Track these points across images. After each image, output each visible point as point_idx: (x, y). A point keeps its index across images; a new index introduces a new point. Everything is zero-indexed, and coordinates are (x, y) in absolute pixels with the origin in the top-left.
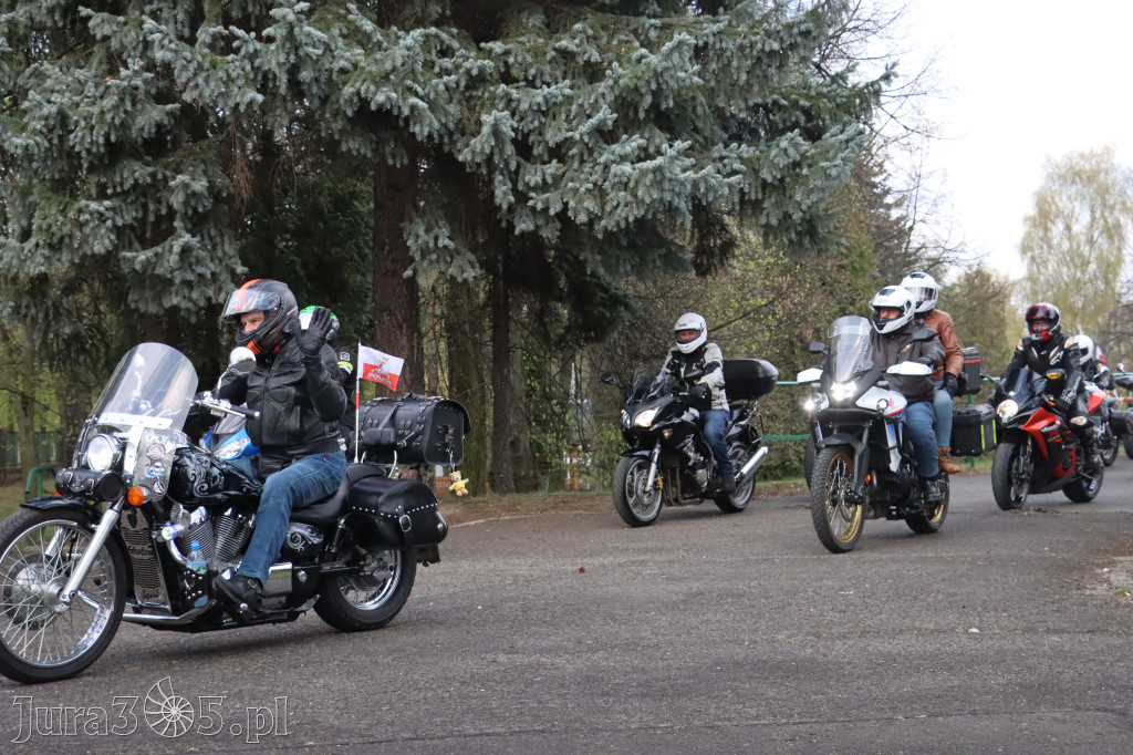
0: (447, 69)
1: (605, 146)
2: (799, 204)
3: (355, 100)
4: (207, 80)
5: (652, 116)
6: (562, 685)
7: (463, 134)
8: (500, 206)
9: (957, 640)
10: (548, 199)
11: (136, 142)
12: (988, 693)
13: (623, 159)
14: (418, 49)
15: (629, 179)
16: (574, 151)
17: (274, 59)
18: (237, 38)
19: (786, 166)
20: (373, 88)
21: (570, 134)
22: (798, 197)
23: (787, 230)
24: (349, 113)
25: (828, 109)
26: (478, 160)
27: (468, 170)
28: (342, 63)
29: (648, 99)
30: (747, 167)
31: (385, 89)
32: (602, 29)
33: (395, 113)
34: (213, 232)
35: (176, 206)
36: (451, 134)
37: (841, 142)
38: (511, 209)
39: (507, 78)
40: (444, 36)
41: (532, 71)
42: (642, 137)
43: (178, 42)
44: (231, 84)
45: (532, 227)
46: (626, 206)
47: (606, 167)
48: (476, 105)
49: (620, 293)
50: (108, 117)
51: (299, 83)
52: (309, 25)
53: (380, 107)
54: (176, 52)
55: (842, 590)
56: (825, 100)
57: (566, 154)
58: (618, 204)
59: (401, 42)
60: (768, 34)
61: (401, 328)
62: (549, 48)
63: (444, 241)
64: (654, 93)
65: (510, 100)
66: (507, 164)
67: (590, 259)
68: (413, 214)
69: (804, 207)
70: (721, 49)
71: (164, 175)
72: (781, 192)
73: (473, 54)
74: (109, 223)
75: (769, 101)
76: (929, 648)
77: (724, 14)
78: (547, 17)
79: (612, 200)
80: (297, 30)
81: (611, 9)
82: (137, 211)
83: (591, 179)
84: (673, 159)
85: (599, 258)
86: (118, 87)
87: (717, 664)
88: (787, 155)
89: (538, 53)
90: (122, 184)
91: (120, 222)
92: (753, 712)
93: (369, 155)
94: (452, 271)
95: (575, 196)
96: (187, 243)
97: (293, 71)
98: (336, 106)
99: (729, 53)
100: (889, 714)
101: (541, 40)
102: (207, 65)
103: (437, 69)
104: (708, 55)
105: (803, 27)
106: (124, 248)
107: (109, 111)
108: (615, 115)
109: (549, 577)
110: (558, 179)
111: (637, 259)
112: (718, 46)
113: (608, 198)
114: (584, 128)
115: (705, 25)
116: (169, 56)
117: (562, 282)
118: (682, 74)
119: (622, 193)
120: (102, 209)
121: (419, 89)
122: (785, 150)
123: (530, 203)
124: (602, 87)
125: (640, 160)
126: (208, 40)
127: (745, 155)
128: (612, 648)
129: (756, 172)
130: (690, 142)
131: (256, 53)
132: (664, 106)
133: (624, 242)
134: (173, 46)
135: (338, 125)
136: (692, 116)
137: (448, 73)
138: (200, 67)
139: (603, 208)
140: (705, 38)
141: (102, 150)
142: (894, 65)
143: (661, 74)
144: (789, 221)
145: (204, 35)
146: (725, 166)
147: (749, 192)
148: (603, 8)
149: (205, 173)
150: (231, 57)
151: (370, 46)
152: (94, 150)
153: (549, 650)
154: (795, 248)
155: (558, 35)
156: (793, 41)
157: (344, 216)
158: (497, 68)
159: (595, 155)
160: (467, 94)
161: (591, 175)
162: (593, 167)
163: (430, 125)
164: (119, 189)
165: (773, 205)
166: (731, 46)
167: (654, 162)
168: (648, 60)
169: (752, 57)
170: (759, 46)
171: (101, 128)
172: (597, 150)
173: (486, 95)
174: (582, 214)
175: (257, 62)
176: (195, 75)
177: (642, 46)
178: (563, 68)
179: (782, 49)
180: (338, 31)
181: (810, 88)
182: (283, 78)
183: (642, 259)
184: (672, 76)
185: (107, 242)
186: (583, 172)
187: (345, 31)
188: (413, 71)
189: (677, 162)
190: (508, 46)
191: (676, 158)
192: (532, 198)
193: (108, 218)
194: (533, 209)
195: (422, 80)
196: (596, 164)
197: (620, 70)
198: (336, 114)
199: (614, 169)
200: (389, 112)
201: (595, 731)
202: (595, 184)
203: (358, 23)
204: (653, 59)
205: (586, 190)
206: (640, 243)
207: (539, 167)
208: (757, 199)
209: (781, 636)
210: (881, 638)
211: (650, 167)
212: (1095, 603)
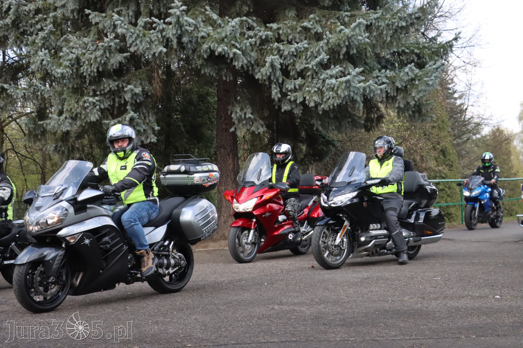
0: (251, 36)
1: (323, 71)
2: (414, 98)
3: (209, 51)
4: (141, 42)
5: (346, 57)
6: (305, 320)
7: (258, 66)
8: (274, 99)
9: (490, 301)
10: (297, 95)
11: (110, 71)
12: (505, 326)
13: (332, 77)
14: (238, 27)
15: (334, 86)
16: (309, 73)
17: (171, 32)
18: (155, 23)
19: (408, 80)
20: (216, 45)
21: (307, 65)
22: (413, 95)
23: (408, 110)
24: (205, 56)
25: (429, 54)
26: (265, 78)
27: (260, 82)
28: (203, 34)
29: (345, 50)
30: (389, 81)
31: (222, 45)
32: (323, 17)
33: (227, 56)
34: (144, 111)
35: (127, 99)
36: (252, 66)
37: (434, 69)
38: (280, 100)
39: (279, 40)
40: (250, 21)
41: (291, 37)
42: (340, 67)
43: (128, 25)
44: (152, 44)
45: (290, 108)
46: (333, 98)
47: (324, 81)
48: (264, 53)
49: (330, 139)
50: (99, 60)
51: (183, 43)
52: (187, 16)
53: (220, 54)
54: (127, 29)
55: (434, 277)
56: (427, 50)
57: (305, 75)
58: (329, 98)
59: (230, 24)
60: (401, 19)
61: (230, 155)
62: (298, 26)
63: (249, 115)
64: (347, 47)
65: (280, 50)
66: (278, 80)
67: (315, 123)
68: (235, 102)
69: (416, 99)
70: (378, 26)
71: (122, 85)
72: (405, 92)
73: (263, 29)
74: (98, 107)
75: (400, 50)
76: (476, 305)
77: (380, 9)
78: (297, 12)
79: (327, 96)
80: (181, 19)
81: (327, 8)
82: (110, 102)
84: (355, 76)
85: (320, 122)
86: (103, 46)
87: (376, 311)
88: (408, 75)
89: (293, 29)
90: (104, 90)
91: (102, 107)
92: (394, 334)
93: (214, 75)
94: (253, 128)
95: (309, 94)
96: (132, 116)
97: (179, 38)
98: (199, 53)
99: (382, 28)
100: (458, 336)
101: (295, 23)
102: (141, 35)
103: (246, 36)
104: (372, 29)
105: (417, 15)
106: (104, 119)
107: (99, 57)
108: (328, 57)
109: (298, 270)
110: (301, 87)
111: (338, 123)
112: (377, 24)
113: (324, 95)
114: (313, 63)
115: (371, 15)
116: (124, 31)
117: (303, 134)
118: (360, 38)
119: (331, 93)
120: (94, 101)
121: (238, 45)
122: (407, 73)
123: (288, 97)
124: (322, 43)
125: (341, 77)
126: (143, 24)
127: (388, 75)
128: (328, 303)
129: (393, 83)
130: (362, 69)
131: (163, 30)
132: (352, 53)
133: (332, 115)
134: (126, 27)
135: (200, 62)
136: (365, 57)
137: (251, 37)
138: (138, 36)
140: (371, 21)
141: (96, 74)
142: (459, 33)
143: (351, 38)
144: (409, 106)
145: (141, 22)
146: (379, 80)
147: (390, 93)
148: (323, 8)
149: (141, 84)
150: (152, 31)
151: (216, 26)
152: (92, 74)
153: (298, 304)
154: (411, 118)
155: (302, 20)
156: (412, 21)
157: (203, 104)
158: (274, 35)
159: (319, 75)
160: (260, 48)
161: (317, 84)
162: (318, 81)
163: (243, 61)
164: (103, 92)
165: (402, 98)
166: (383, 24)
167: (346, 78)
168: (344, 31)
169: (393, 29)
170: (396, 24)
171: (95, 65)
172: (320, 72)
173: (269, 48)
174: (312, 103)
175: (164, 34)
176: (136, 39)
177: (342, 25)
178: (305, 35)
179: (407, 25)
180: (201, 19)
181: (420, 43)
182: (175, 41)
183: (340, 123)
184: (355, 39)
185: (97, 116)
186: (313, 83)
187: (204, 19)
188: (235, 37)
189: (356, 78)
190: (279, 26)
191: (356, 76)
192: (289, 95)
193: (97, 105)
194: (290, 100)
195: (239, 41)
196: (319, 79)
197: (330, 35)
198: (199, 57)
199: (328, 81)
200: (224, 56)
201: (320, 341)
202: (319, 89)
203: (210, 15)
204: (347, 31)
205: (315, 91)
206: (339, 116)
207: (293, 81)
208: (394, 96)
209: (406, 299)
210: (453, 300)
211: (344, 80)
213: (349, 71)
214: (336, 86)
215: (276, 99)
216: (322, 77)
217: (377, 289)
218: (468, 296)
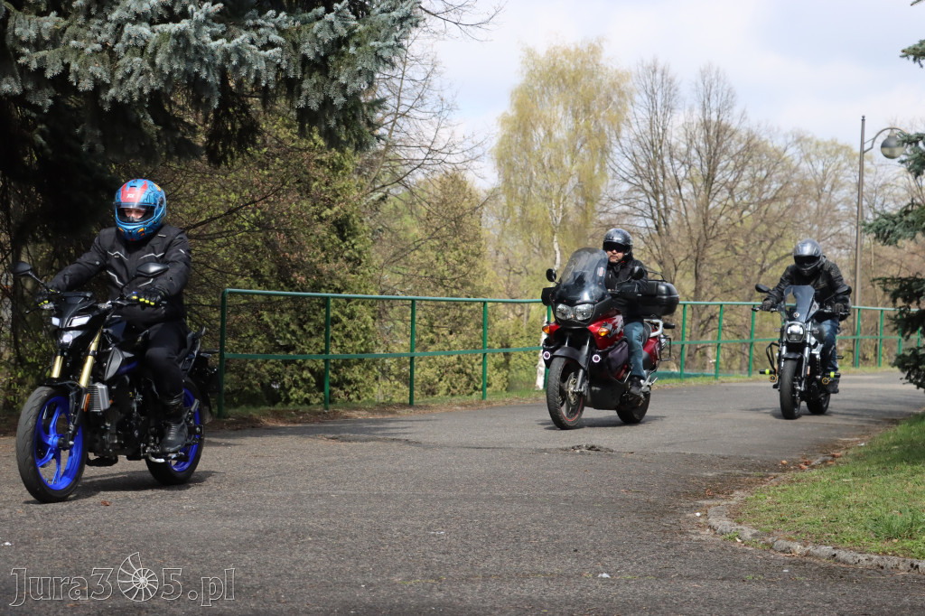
2: (344, 87)
9: (593, 585)
10: (44, 58)
13: (139, 18)
15: (147, 43)
19: (332, 42)
22: (343, 80)
23: (327, 116)
30: (286, 39)
37: (394, 20)
45: (17, 91)
47: (120, 26)
55: (429, 529)
57: (67, 5)
58: (132, 71)
69: (349, 91)
72: (323, 72)
76: (568, 593)
79: (124, 66)
83: (99, 39)
84: (199, 25)
85: (98, 133)
87: (348, 608)
88: (333, 29)
110: (56, 38)
113: (120, 63)
119: (138, 59)
122: (332, 23)
123: (22, 60)
125: (166, 21)
127: (285, 26)
129: (296, 46)
130: (221, 5)
139: (112, 75)
144: (330, 106)
146: (260, 36)
147: (287, 69)
154: (332, 140)
159: (105, 10)
161: (100, 33)
165: (314, 86)
167: (177, 25)
186: (90, 29)
189: (204, 27)
191: (205, 23)
192: (23, 55)
194: (25, 67)
196: (106, 20)
199: (128, 28)
202: (104, 45)
205: (93, 51)
206: (151, 121)
207: (35, 19)
208: (295, 77)
209: (397, 579)
210: (509, 581)
211: (173, 31)
212: (711, 549)
213: (185, 8)
214: (151, 43)
216: (114, 16)
217: (311, 556)
218: (535, 573)
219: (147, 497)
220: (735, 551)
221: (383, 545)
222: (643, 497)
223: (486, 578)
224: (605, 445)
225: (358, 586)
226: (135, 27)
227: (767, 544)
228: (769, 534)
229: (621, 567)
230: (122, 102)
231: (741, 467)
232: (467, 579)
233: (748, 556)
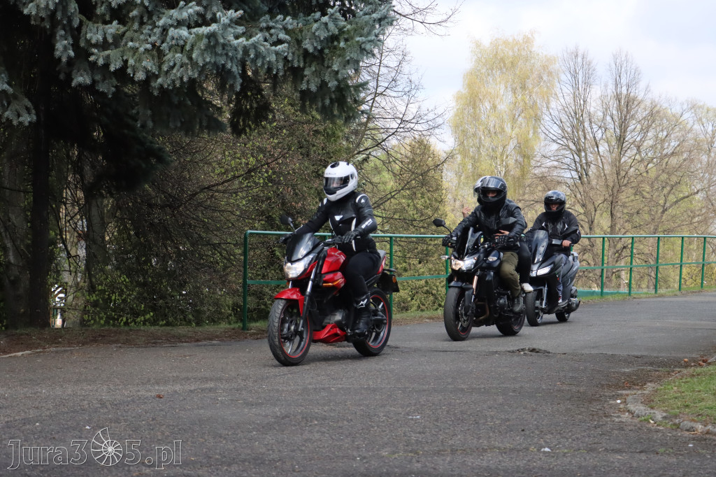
1: (163, 10)
2: (337, 73)
8: (60, 59)
9: (537, 457)
10: (108, 56)
13: (179, 24)
15: (185, 42)
16: (135, 13)
19: (326, 39)
22: (335, 68)
23: (323, 96)
26: (43, 14)
27: (33, 22)
30: (291, 37)
37: (374, 20)
38: (70, 62)
42: (198, 4)
45: (88, 81)
47: (165, 30)
55: (408, 415)
57: (125, 16)
58: (175, 65)
66: (70, 21)
67: (142, 114)
69: (340, 76)
72: (320, 62)
76: (518, 463)
79: (169, 60)
83: (150, 40)
84: (225, 27)
85: (149, 112)
88: (327, 29)
95: (134, 55)
109: (133, 401)
110: (118, 38)
113: (166, 58)
119: (178, 55)
122: (326, 24)
123: (92, 58)
125: (200, 26)
127: (290, 27)
129: (299, 42)
133: (175, 100)
139: (160, 68)
144: (326, 88)
146: (271, 35)
147: (293, 60)
154: (326, 112)
159: (155, 18)
161: (150, 36)
162: (152, 30)
165: (313, 73)
167: (209, 28)
172: (156, 13)
174: (141, 73)
186: (143, 33)
189: (230, 29)
191: (230, 26)
192: (93, 54)
194: (94, 63)
196: (155, 26)
199: (172, 32)
202: (154, 45)
205: (146, 50)
206: (189, 103)
207: (101, 26)
208: (299, 66)
209: (384, 453)
210: (471, 455)
211: (205, 33)
212: (630, 428)
213: (215, 14)
214: (189, 42)
215: (64, 60)
216: (161, 23)
217: (317, 436)
218: (492, 448)
219: (191, 391)
220: (649, 430)
221: (373, 427)
222: (574, 389)
223: (453, 452)
224: (543, 348)
225: (354, 459)
226: (176, 30)
227: (675, 424)
228: (676, 416)
229: (560, 443)
230: (167, 89)
231: (651, 364)
232: (438, 453)
233: (660, 435)
